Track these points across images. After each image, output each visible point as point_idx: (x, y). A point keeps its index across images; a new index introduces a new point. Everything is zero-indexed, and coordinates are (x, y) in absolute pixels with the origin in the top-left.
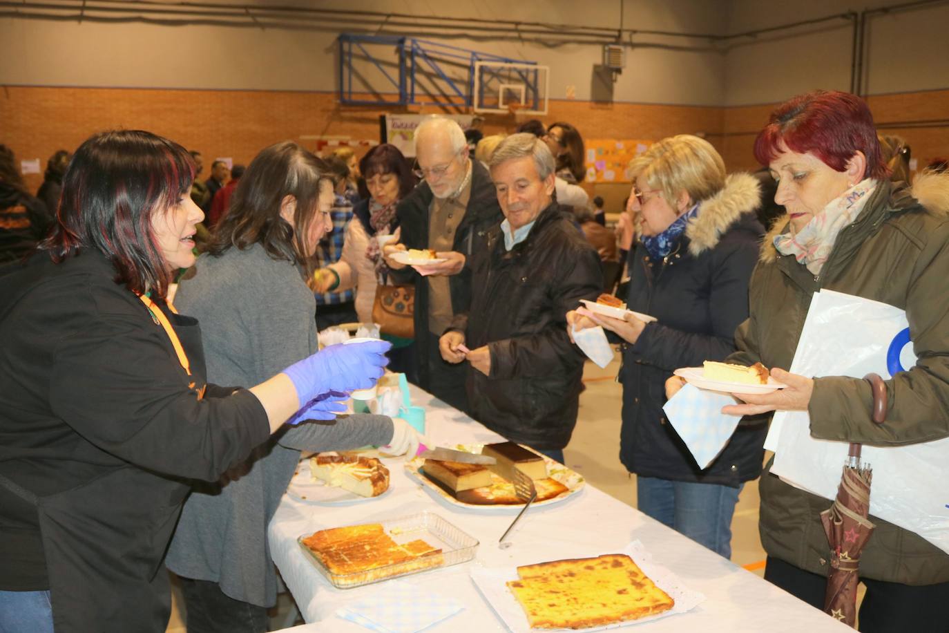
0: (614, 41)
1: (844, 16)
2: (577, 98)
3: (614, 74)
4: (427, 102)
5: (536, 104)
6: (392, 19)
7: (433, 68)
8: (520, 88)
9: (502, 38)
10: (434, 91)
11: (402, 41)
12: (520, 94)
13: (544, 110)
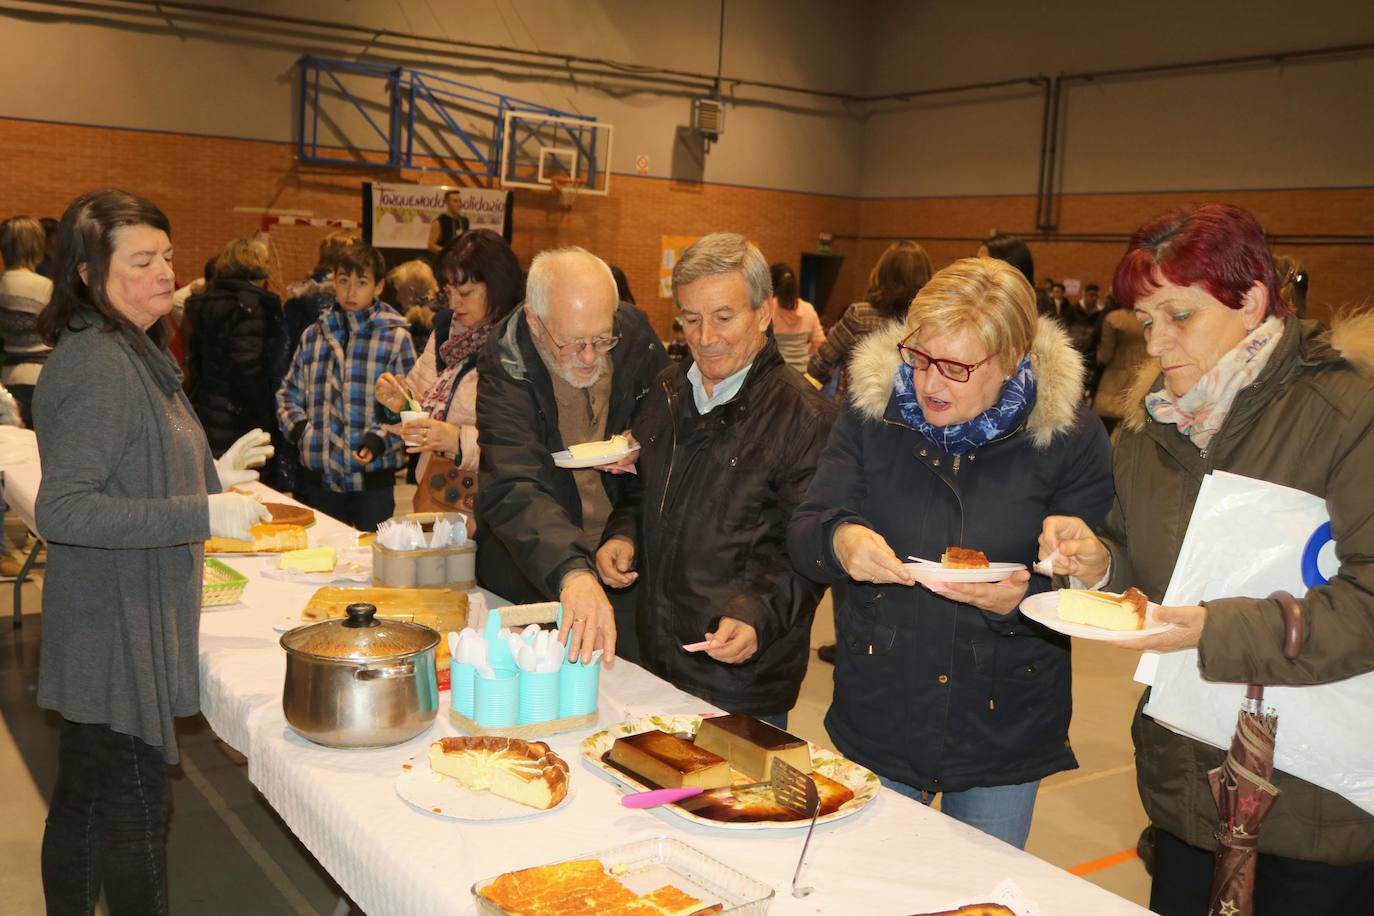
0: (708, 94)
1: (1031, 81)
2: (649, 174)
3: (706, 141)
4: (430, 166)
5: (592, 178)
6: (383, 39)
7: (442, 117)
8: (570, 154)
9: (545, 79)
10: (441, 151)
11: (397, 73)
12: (570, 163)
13: (603, 189)
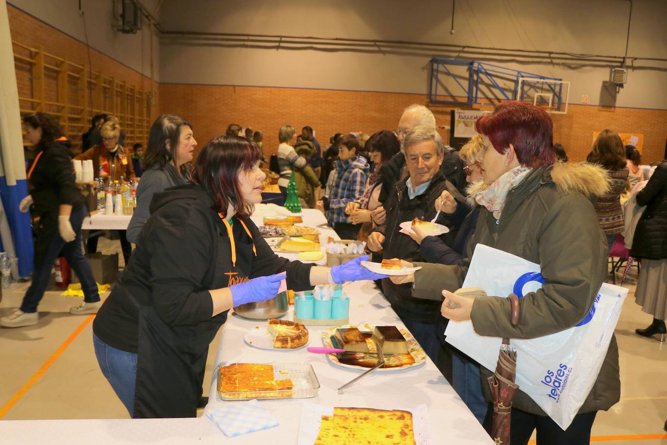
0: (619, 65)
2: (589, 103)
3: (618, 88)
4: (485, 102)
5: (559, 106)
6: (466, 49)
7: (492, 82)
8: (549, 96)
9: (539, 63)
10: (490, 96)
11: (472, 64)
12: (549, 100)
13: (564, 111)
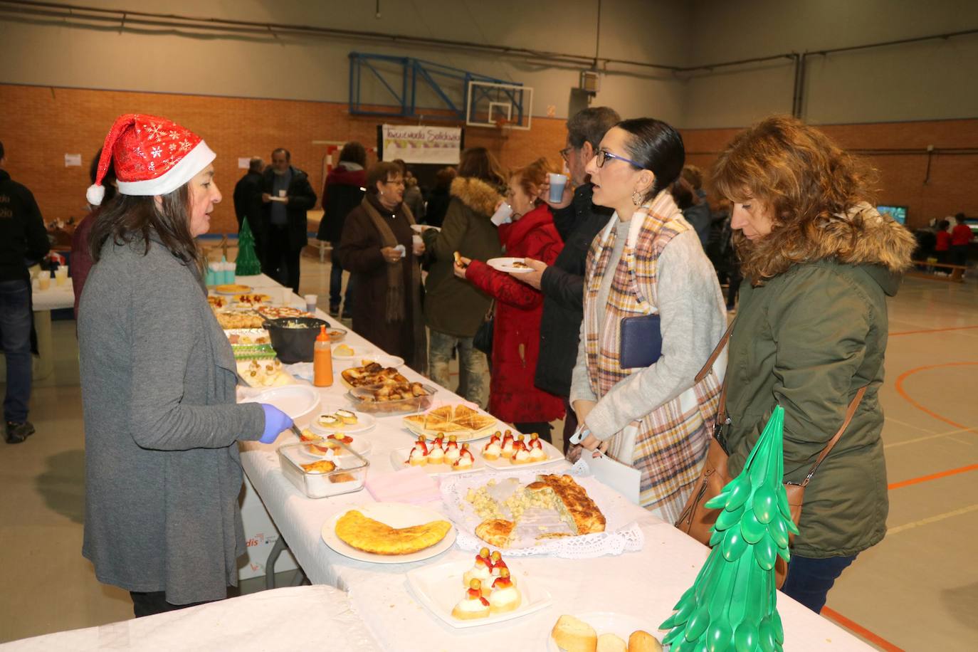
0: (591, 67)
1: (788, 56)
2: (556, 117)
3: (589, 97)
4: (425, 115)
5: (520, 120)
7: (432, 86)
8: (507, 106)
11: (406, 61)
12: (507, 111)
13: (527, 126)
